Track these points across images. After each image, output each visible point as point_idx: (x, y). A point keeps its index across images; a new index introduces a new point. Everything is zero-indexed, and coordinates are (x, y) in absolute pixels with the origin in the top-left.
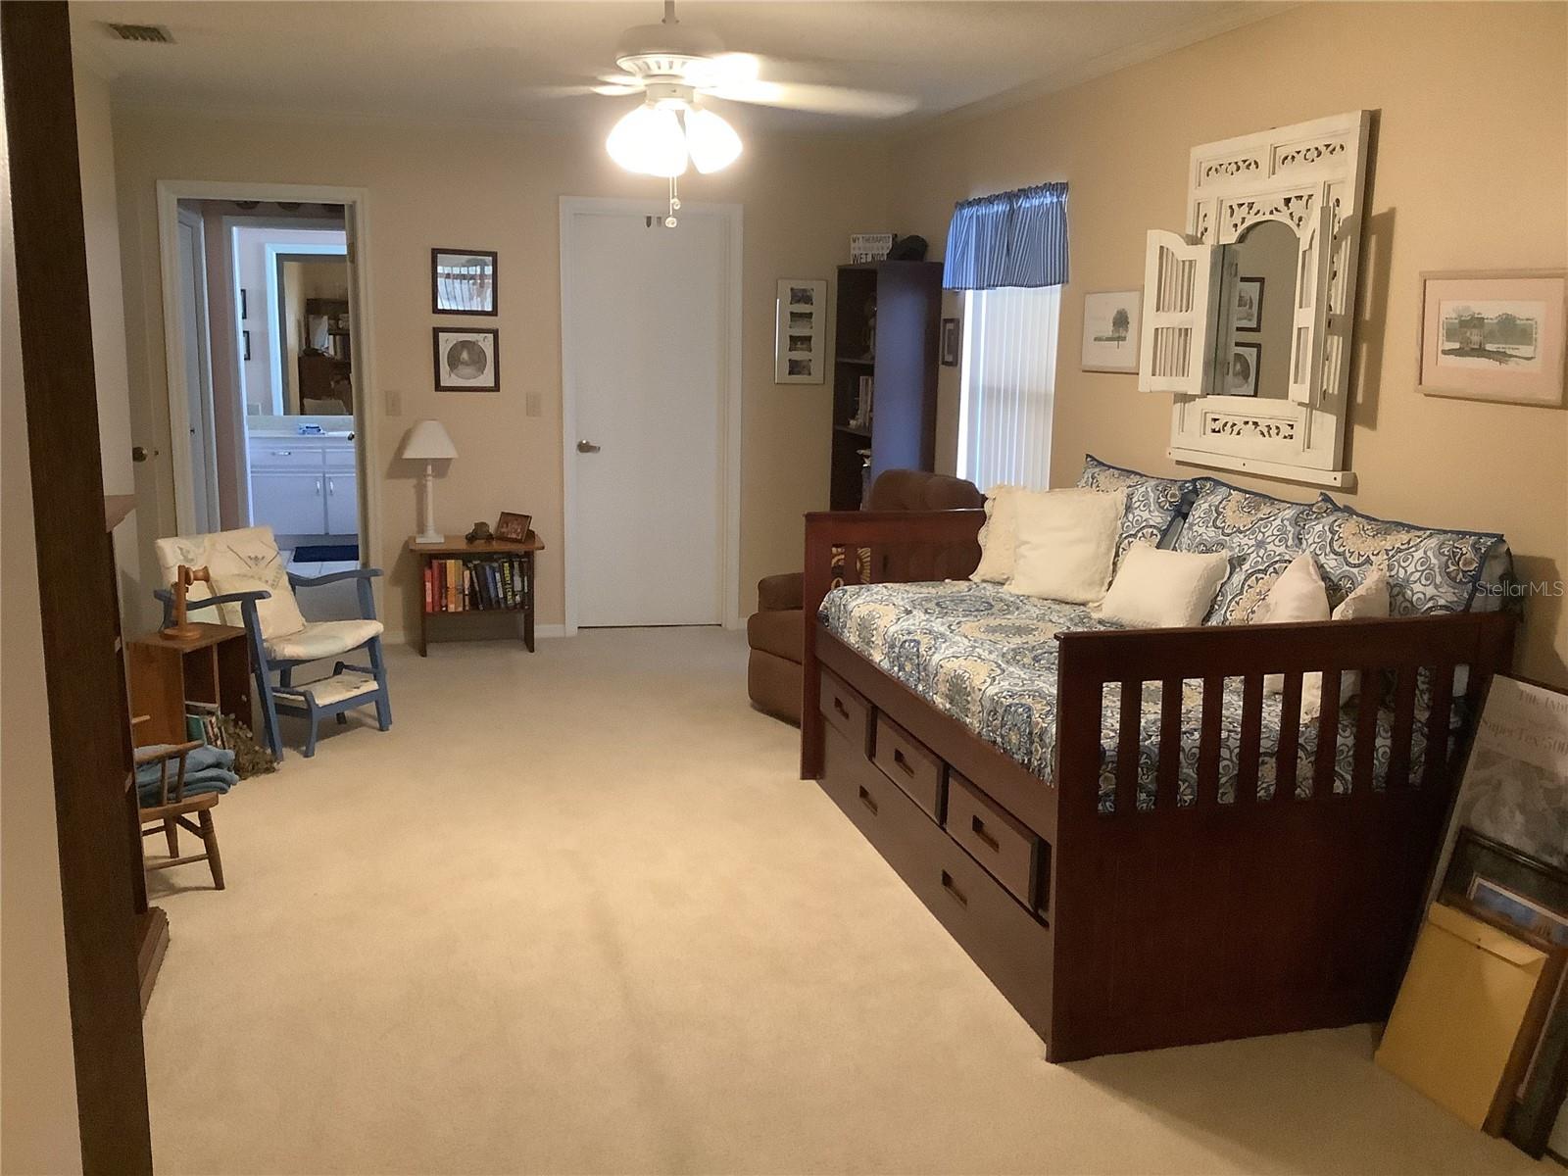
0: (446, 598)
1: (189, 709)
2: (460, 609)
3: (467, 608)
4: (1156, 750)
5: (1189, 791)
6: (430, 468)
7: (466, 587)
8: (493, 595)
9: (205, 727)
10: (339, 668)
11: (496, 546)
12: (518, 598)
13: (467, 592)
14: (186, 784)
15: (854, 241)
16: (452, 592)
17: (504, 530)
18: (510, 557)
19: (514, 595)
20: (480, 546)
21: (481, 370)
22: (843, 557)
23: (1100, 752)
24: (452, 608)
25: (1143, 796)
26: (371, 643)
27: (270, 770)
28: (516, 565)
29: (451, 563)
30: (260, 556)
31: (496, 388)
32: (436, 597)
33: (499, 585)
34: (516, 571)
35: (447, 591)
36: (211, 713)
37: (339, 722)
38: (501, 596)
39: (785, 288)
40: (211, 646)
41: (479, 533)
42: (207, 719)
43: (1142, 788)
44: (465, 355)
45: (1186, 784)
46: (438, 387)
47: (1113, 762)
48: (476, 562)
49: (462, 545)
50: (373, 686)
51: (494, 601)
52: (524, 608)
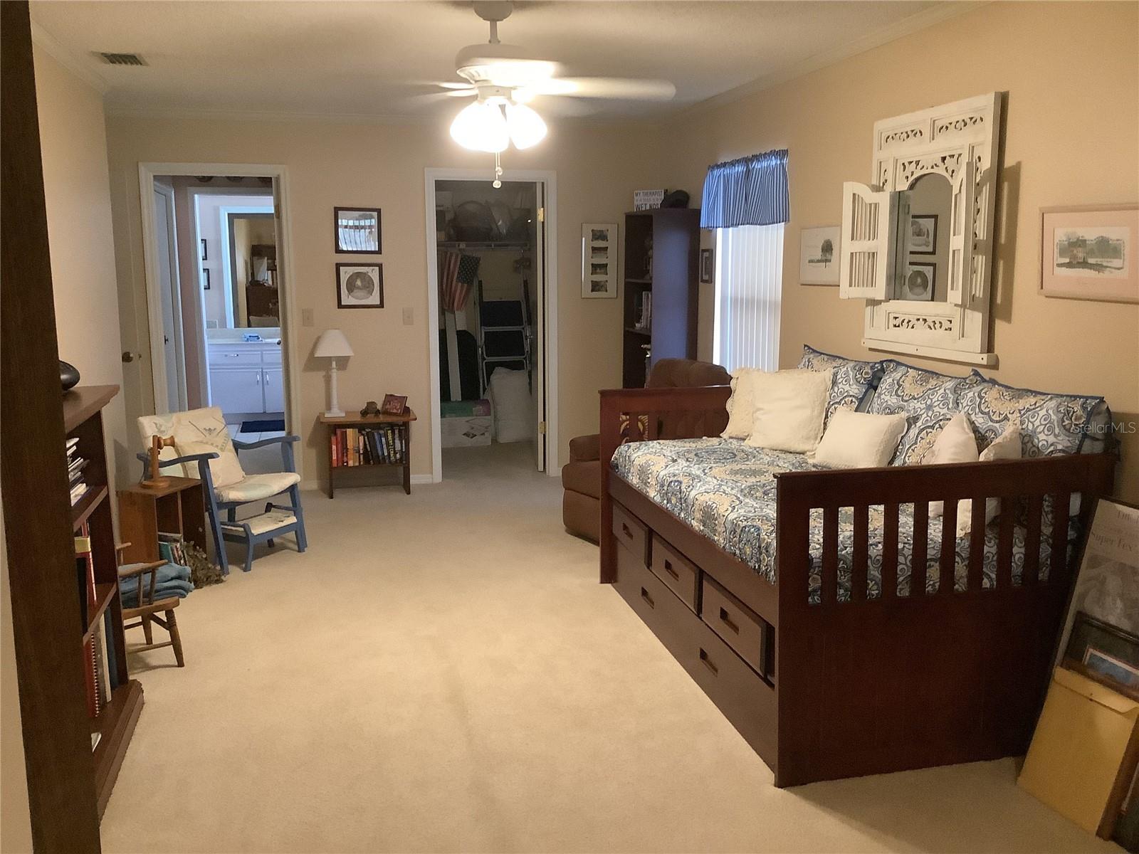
0: (347, 456)
1: (161, 538)
2: (357, 464)
3: (362, 463)
4: (851, 558)
5: (875, 587)
6: (334, 363)
7: (361, 448)
8: (380, 453)
9: (172, 550)
10: (269, 507)
11: (382, 418)
12: (398, 456)
13: (361, 452)
14: (157, 591)
15: (637, 195)
16: (351, 452)
17: (388, 406)
18: (392, 426)
19: (395, 453)
20: (371, 419)
21: (371, 293)
22: (628, 422)
23: (808, 559)
24: (351, 463)
25: (842, 591)
26: (292, 489)
27: (219, 581)
28: (397, 432)
29: (350, 431)
30: (212, 428)
31: (381, 305)
32: (340, 456)
33: (385, 446)
34: (397, 436)
35: (347, 451)
36: (177, 541)
37: (269, 546)
38: (386, 454)
39: (588, 230)
40: (176, 493)
41: (370, 409)
42: (174, 545)
43: (841, 586)
44: (359, 283)
45: (874, 582)
46: (340, 306)
47: (819, 567)
48: (367, 430)
49: (358, 419)
50: (293, 520)
51: (381, 458)
52: (402, 462)
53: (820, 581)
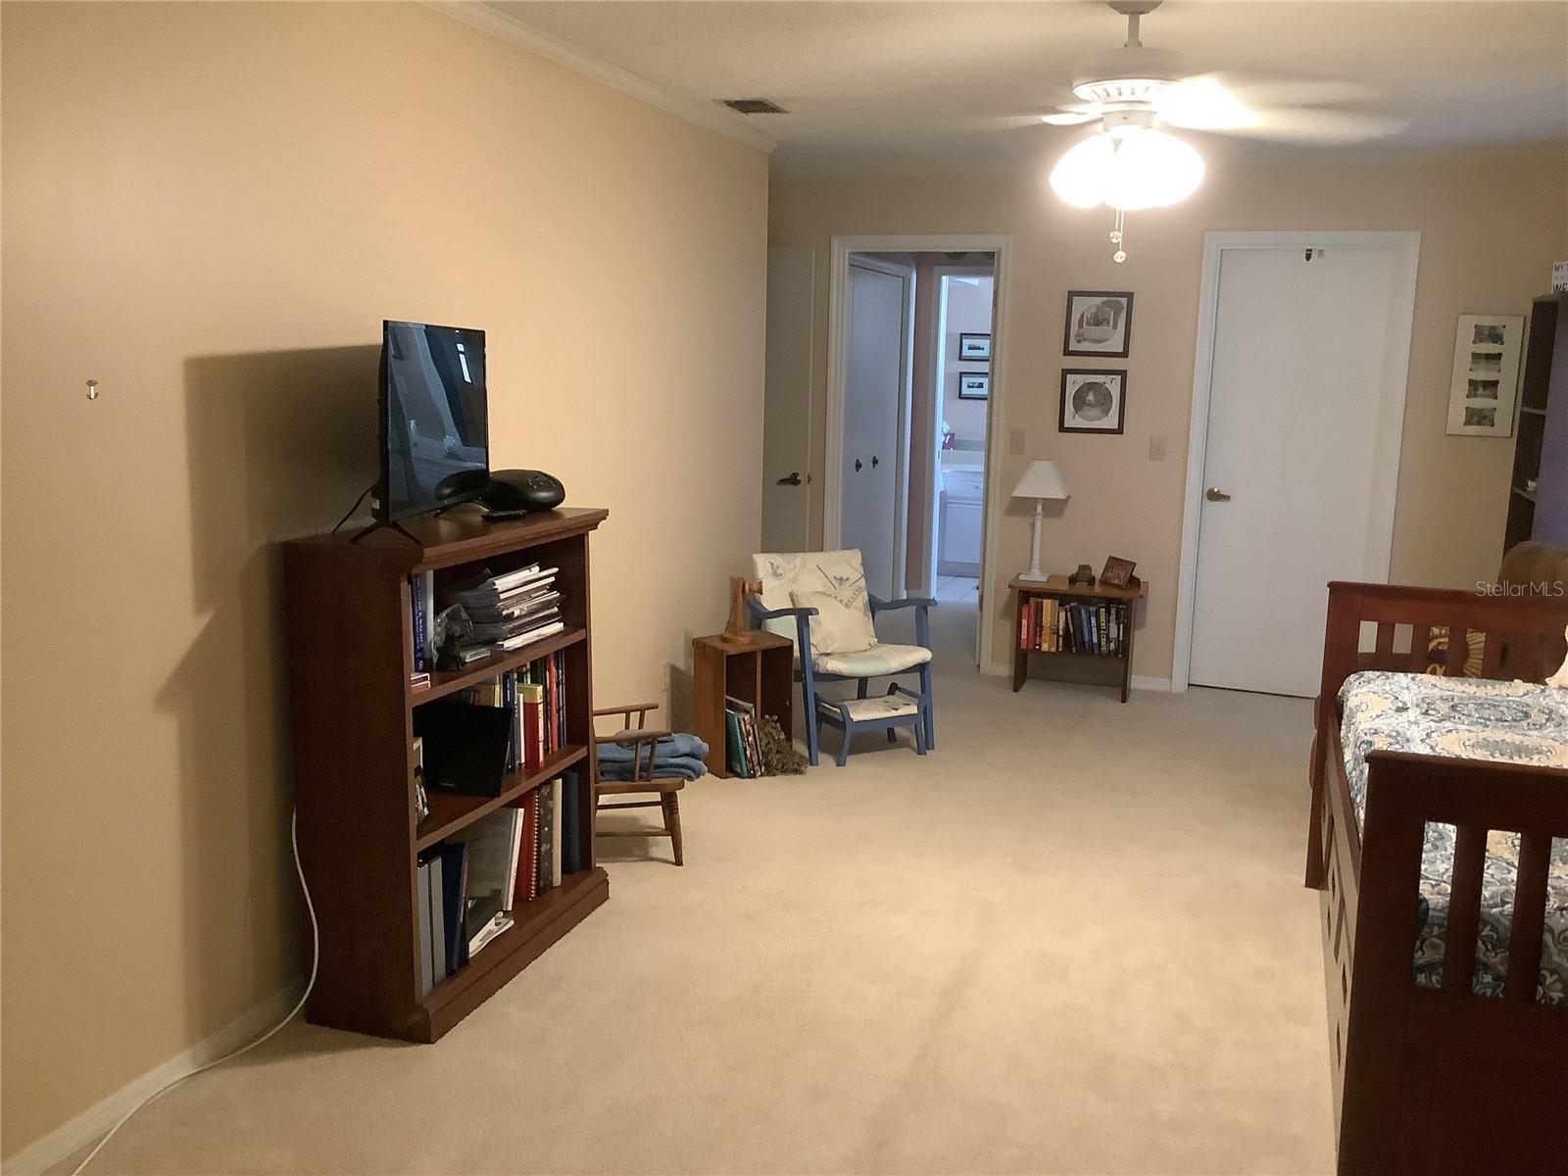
0: (1041, 636)
1: (731, 705)
2: (1053, 650)
3: (1060, 649)
4: (1507, 923)
5: (1559, 986)
6: (1039, 508)
7: (1061, 627)
8: (1087, 639)
9: (739, 723)
10: (894, 689)
11: (1097, 589)
12: (1112, 645)
13: (1061, 633)
14: (657, 767)
15: (1557, 269)
16: (1046, 631)
17: (1109, 574)
18: (1109, 602)
19: (1109, 640)
20: (1082, 588)
21: (1106, 412)
22: (1447, 640)
23: (1418, 903)
24: (1045, 647)
25: (1488, 979)
26: (921, 668)
27: (797, 772)
28: (1113, 611)
29: (1047, 603)
30: (845, 578)
31: (1120, 431)
32: (1031, 635)
33: (1094, 629)
34: (1113, 617)
35: (1041, 630)
36: (747, 712)
37: (882, 739)
38: (1095, 640)
39: (1467, 325)
40: (755, 653)
41: (1083, 575)
42: (742, 715)
43: (1487, 967)
44: (1091, 397)
45: (1556, 977)
46: (1062, 429)
47: (1440, 926)
48: (1072, 604)
49: (1064, 587)
50: (913, 710)
51: (1087, 645)
52: (1117, 656)
53: (1443, 952)
